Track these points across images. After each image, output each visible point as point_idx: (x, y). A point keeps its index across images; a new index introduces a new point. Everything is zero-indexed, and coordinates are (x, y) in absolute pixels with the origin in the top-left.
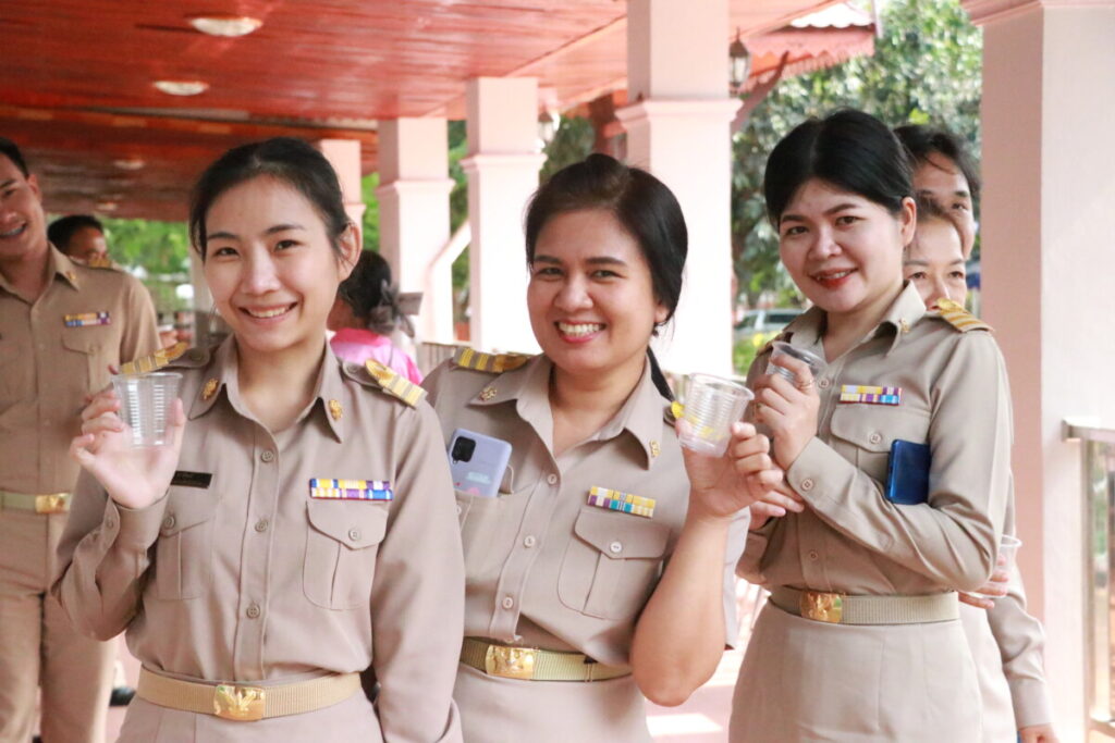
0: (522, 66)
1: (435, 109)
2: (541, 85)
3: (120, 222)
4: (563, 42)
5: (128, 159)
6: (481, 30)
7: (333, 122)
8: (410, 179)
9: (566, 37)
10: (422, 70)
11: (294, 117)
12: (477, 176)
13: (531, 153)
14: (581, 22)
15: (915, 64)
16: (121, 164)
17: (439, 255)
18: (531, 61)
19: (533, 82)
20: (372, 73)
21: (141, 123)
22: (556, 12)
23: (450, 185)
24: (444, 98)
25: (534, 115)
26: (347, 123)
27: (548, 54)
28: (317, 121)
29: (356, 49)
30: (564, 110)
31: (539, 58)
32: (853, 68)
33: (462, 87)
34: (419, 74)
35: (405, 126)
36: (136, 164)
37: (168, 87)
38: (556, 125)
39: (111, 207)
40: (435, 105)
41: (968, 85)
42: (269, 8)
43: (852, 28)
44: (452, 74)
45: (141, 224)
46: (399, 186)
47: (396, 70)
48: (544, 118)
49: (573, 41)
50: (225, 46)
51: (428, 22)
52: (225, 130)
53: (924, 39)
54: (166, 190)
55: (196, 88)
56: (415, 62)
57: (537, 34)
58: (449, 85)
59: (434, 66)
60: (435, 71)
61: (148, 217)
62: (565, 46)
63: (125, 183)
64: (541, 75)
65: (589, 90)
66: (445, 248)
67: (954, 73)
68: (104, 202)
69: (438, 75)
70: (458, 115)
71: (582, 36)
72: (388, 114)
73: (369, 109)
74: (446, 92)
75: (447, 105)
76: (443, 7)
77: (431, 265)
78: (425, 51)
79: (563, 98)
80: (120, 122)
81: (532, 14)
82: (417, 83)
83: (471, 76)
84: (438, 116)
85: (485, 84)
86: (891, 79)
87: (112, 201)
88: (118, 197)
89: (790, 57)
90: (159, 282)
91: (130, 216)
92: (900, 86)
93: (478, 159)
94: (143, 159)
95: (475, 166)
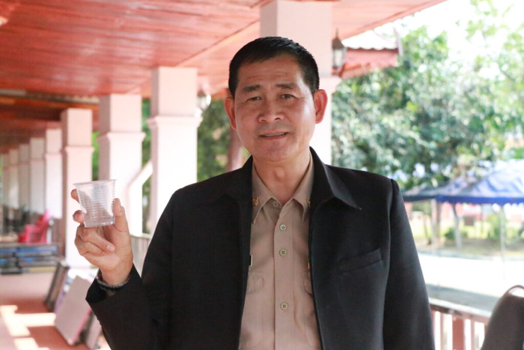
0: (186, 59)
1: (133, 89)
2: (200, 74)
4: (213, 41)
6: (159, 30)
7: (76, 99)
8: (118, 132)
9: (216, 37)
10: (122, 61)
11: (54, 94)
12: (156, 130)
13: (192, 116)
14: (228, 25)
15: (409, 77)
17: (134, 179)
18: (193, 56)
19: (193, 72)
20: (92, 62)
22: (211, 16)
23: (142, 136)
24: (140, 81)
25: (195, 92)
26: (85, 99)
27: (204, 50)
28: (67, 98)
30: (213, 92)
31: (198, 54)
32: (375, 78)
33: (148, 73)
34: (120, 63)
35: (115, 100)
38: (208, 101)
40: (133, 86)
41: (437, 89)
42: (11, 8)
43: (385, 50)
44: (143, 64)
46: (110, 136)
47: (108, 60)
48: (201, 94)
49: (221, 41)
51: (122, 23)
52: (11, 102)
53: (414, 64)
57: (196, 35)
58: (140, 72)
59: (129, 58)
60: (131, 61)
62: (216, 44)
64: (199, 67)
66: (137, 175)
67: (430, 83)
69: (133, 65)
70: (148, 94)
71: (226, 37)
72: (105, 93)
73: (93, 88)
74: (139, 77)
75: (142, 85)
76: (132, 10)
77: (129, 185)
79: (213, 84)
81: (194, 18)
83: (154, 66)
84: (136, 93)
85: (164, 71)
86: (395, 85)
89: (347, 67)
92: (399, 90)
93: (158, 119)
95: (155, 123)
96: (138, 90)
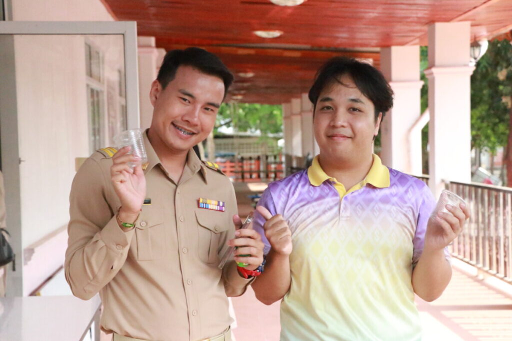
0: (460, 15)
1: (412, 41)
2: (472, 25)
3: (247, 105)
5: (245, 72)
7: (358, 49)
8: (397, 81)
10: (402, 20)
12: (433, 80)
13: (466, 65)
16: (242, 75)
17: (414, 125)
18: (465, 13)
19: (468, 23)
20: (374, 22)
21: (252, 52)
23: (421, 84)
24: (418, 34)
25: (468, 43)
27: (475, 7)
29: (363, 10)
30: (490, 38)
31: (470, 10)
33: (426, 28)
34: (400, 22)
35: (395, 51)
36: (250, 75)
37: (261, 34)
39: (240, 97)
40: (412, 38)
44: (419, 21)
45: (257, 106)
47: (389, 20)
48: (475, 44)
50: (289, 11)
54: (267, 88)
55: (277, 34)
56: (399, 15)
58: (418, 27)
59: (409, 17)
60: (409, 20)
61: (261, 102)
62: (485, 3)
63: (246, 85)
64: (472, 20)
65: (505, 26)
66: (417, 121)
68: (235, 95)
69: (412, 22)
70: (425, 43)
72: (386, 45)
73: (374, 42)
74: (417, 31)
75: (420, 38)
77: (410, 130)
78: (403, 9)
79: (490, 31)
80: (241, 52)
82: (399, 27)
83: (431, 22)
84: (415, 44)
85: (439, 26)
87: (240, 94)
88: (243, 92)
90: (268, 138)
91: (250, 102)
93: (434, 70)
94: (254, 72)
95: (432, 74)
96: (417, 41)
